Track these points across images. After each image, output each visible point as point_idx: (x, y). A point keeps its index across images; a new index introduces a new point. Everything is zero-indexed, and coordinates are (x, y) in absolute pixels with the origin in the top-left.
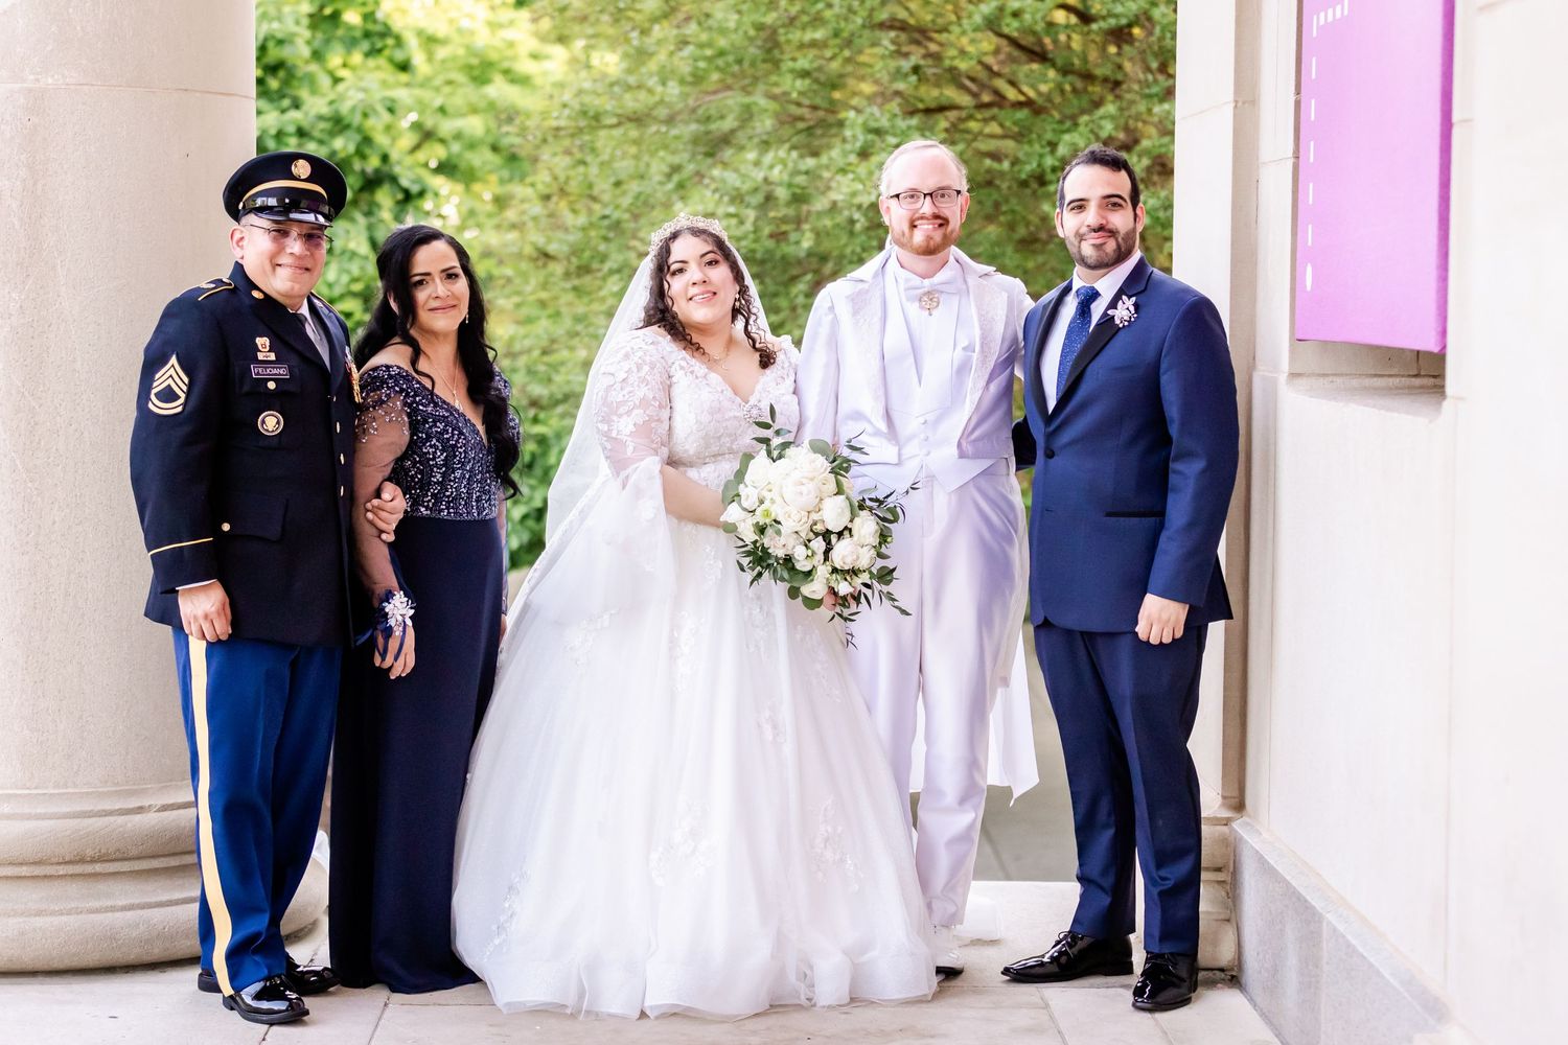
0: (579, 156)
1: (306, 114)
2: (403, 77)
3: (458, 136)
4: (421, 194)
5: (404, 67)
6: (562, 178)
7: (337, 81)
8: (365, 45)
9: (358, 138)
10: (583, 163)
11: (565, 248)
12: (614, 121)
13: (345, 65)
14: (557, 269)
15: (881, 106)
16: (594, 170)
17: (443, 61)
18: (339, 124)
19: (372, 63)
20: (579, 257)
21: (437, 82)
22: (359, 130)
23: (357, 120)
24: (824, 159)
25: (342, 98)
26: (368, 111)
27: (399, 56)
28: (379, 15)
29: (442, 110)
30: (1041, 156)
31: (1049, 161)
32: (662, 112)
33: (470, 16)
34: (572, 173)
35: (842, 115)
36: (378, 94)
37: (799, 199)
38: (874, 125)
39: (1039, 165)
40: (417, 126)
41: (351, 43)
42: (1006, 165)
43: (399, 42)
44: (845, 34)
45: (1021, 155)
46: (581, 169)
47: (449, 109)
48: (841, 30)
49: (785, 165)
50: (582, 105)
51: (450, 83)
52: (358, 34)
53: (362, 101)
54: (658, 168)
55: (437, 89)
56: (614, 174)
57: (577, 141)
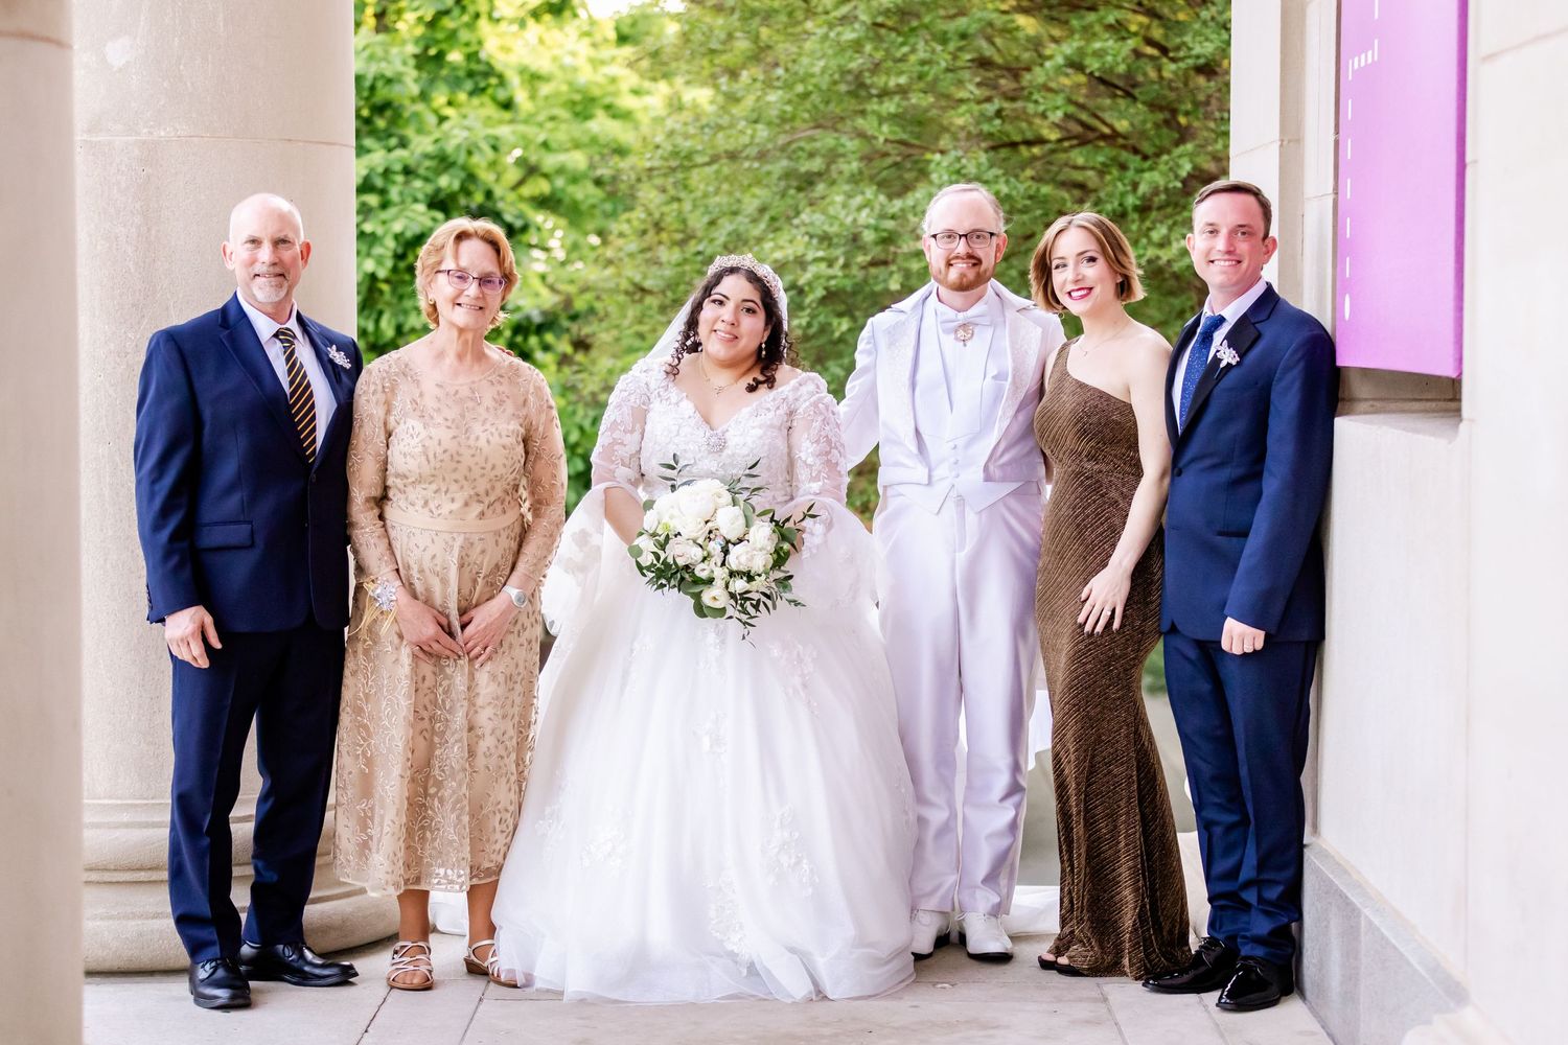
0: (672, 192)
1: (412, 154)
2: (507, 115)
3: (561, 171)
4: (525, 228)
5: (507, 105)
6: (657, 215)
7: (442, 119)
8: (469, 85)
9: (463, 175)
10: (679, 200)
11: (661, 284)
12: (706, 159)
13: (450, 103)
14: (652, 301)
15: (965, 150)
16: (687, 206)
17: (547, 98)
18: (444, 162)
19: (476, 101)
20: (674, 292)
21: (541, 117)
22: (464, 168)
23: (462, 158)
24: (908, 201)
25: (447, 136)
26: (474, 150)
27: (502, 95)
28: (483, 55)
29: (545, 145)
30: (1123, 195)
31: (1131, 200)
32: (753, 151)
33: (573, 54)
34: (666, 209)
35: (928, 157)
36: (481, 132)
37: (886, 241)
39: (1121, 205)
40: (521, 162)
41: (455, 83)
43: (502, 81)
44: (930, 78)
46: (675, 206)
47: (553, 145)
48: (927, 74)
49: (872, 209)
50: (675, 146)
51: (552, 118)
52: (461, 73)
53: (466, 139)
54: (750, 205)
55: (541, 125)
56: (707, 212)
57: (671, 180)
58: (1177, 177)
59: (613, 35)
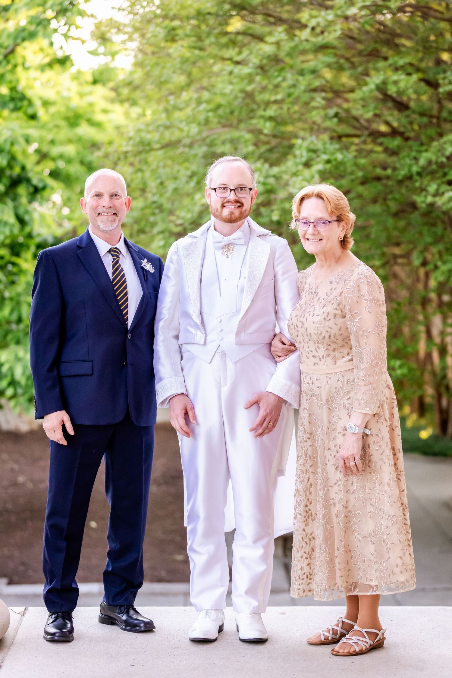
0: (138, 166)
2: (33, 123)
3: (61, 156)
4: (44, 188)
5: (33, 117)
8: (11, 105)
9: (8, 157)
10: (140, 170)
12: (159, 146)
15: (317, 137)
16: (147, 174)
17: (53, 115)
19: (15, 115)
21: (50, 125)
22: (9, 153)
23: (7, 147)
24: (283, 168)
27: (30, 111)
28: (19, 89)
29: (52, 142)
30: (410, 166)
31: (415, 169)
32: (187, 141)
33: (69, 90)
34: (134, 176)
35: (294, 141)
36: (20, 132)
37: (270, 191)
38: (312, 147)
39: (409, 171)
40: (37, 151)
42: (389, 171)
43: (30, 103)
44: (295, 96)
45: (398, 165)
46: (140, 174)
47: (56, 141)
48: (293, 93)
49: (261, 172)
50: (141, 138)
51: (57, 126)
52: (7, 99)
53: (10, 136)
54: (184, 173)
55: (50, 130)
56: (159, 177)
57: (138, 158)
58: (443, 155)
59: (90, 78)
